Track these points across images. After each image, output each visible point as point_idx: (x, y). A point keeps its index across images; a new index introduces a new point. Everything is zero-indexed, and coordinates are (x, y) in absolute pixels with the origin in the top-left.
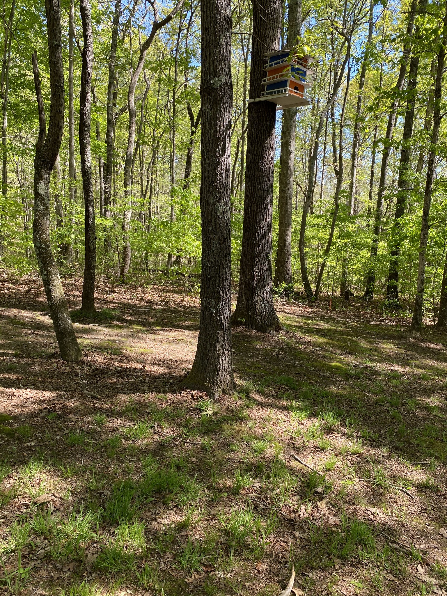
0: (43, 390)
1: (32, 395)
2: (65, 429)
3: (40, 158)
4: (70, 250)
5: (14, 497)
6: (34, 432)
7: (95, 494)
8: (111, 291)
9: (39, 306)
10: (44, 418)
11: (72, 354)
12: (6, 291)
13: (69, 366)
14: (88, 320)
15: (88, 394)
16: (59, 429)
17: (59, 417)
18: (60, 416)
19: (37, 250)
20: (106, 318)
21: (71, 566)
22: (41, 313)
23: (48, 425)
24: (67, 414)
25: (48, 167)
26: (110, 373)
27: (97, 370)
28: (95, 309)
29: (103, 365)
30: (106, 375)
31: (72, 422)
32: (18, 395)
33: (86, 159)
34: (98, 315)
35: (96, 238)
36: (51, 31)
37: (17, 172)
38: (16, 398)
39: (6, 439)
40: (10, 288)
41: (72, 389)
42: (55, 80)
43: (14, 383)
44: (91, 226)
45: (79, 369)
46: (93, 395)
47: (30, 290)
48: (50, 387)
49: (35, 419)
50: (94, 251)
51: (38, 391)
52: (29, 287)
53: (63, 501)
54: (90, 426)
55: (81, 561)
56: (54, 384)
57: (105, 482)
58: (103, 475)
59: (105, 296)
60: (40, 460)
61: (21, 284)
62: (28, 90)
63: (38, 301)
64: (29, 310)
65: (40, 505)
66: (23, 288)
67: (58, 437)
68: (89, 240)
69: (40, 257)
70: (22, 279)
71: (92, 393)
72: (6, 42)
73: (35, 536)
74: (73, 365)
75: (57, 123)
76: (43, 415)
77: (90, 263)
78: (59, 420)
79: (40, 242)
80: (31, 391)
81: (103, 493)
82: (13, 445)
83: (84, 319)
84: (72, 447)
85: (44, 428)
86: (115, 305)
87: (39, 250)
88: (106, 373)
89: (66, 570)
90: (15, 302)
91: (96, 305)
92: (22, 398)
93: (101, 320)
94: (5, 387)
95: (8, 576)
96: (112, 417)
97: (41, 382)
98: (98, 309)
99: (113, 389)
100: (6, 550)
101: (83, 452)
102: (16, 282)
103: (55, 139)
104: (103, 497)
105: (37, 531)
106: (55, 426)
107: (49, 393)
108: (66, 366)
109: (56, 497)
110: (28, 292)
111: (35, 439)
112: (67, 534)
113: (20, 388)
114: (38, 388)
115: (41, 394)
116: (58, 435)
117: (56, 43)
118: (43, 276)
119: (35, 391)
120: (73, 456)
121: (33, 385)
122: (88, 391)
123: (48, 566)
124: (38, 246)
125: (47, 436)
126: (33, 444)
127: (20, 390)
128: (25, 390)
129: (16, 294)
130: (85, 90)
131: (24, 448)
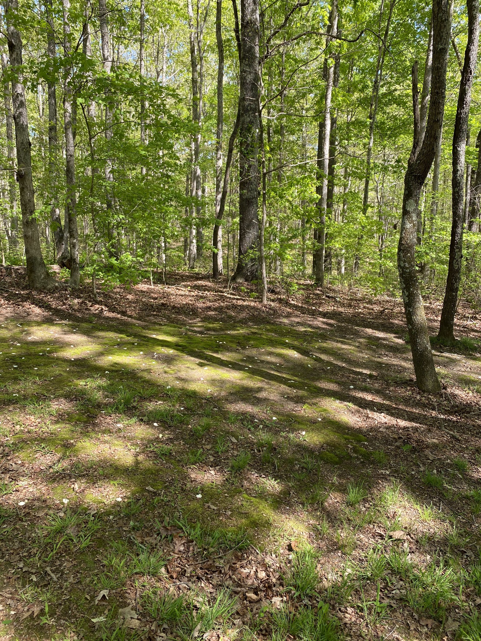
0: (397, 418)
1: (386, 420)
2: (421, 465)
3: (412, 173)
4: (426, 269)
5: (370, 523)
6: (388, 460)
7: (456, 550)
8: (472, 318)
9: (393, 327)
10: (398, 447)
11: (430, 384)
12: (360, 310)
13: (425, 397)
14: (445, 348)
15: (447, 432)
16: (414, 464)
17: (414, 450)
18: (416, 450)
19: (401, 270)
20: (466, 349)
21: (430, 622)
22: (395, 335)
23: (402, 456)
24: (422, 450)
25: (419, 181)
26: (473, 413)
27: (457, 406)
28: (454, 338)
29: (465, 403)
30: (468, 415)
31: (429, 459)
32: (373, 418)
33: (459, 168)
34: (457, 344)
35: (462, 257)
36: (437, 35)
37: (376, 191)
38: (370, 420)
39: (362, 460)
40: (364, 307)
41: (429, 423)
42: (436, 88)
43: (369, 404)
44: (457, 243)
45: (436, 402)
46: (452, 435)
47: (384, 310)
48: (404, 416)
49: (389, 447)
50: (458, 271)
51: (392, 418)
52: (382, 307)
53: (419, 545)
54: (449, 470)
55: (441, 622)
56: (409, 413)
57: (468, 540)
58: (465, 531)
59: (465, 323)
60: (394, 491)
61: (375, 303)
62: (395, 105)
63: (392, 323)
64: (383, 331)
65: (395, 540)
66: (377, 308)
67: (413, 473)
68: (454, 258)
69: (403, 277)
70: (375, 298)
71: (452, 433)
72: (379, 62)
73: (390, 572)
74: (430, 396)
75: (433, 133)
76: (397, 444)
77: (453, 284)
78: (414, 453)
79: (405, 262)
80: (386, 416)
81: (466, 553)
82: (367, 468)
83: (441, 347)
84: (429, 488)
85: (398, 459)
86: (476, 334)
87: (403, 270)
88: (468, 413)
89: (423, 624)
90: (369, 322)
91: (454, 333)
92: (376, 422)
93: (460, 349)
94: (360, 407)
95: (365, 604)
96: (477, 465)
97: (395, 408)
98: (457, 337)
99: (477, 433)
100: (363, 576)
101: (441, 497)
102: (370, 302)
103: (429, 151)
104: (465, 557)
105: (392, 568)
106: (409, 459)
107: (404, 422)
108: (422, 397)
109: (412, 538)
110: (382, 312)
111: (390, 468)
112: (424, 584)
113: (374, 411)
114: (392, 415)
115: (395, 422)
116: (413, 470)
117: (441, 47)
118: (405, 297)
119: (389, 417)
120: (430, 498)
121: (387, 410)
122: (446, 428)
123: (403, 610)
124: (402, 265)
125: (402, 468)
126: (388, 473)
127: (375, 413)
128: (379, 414)
129: (370, 313)
130: (465, 91)
131: (379, 475)
